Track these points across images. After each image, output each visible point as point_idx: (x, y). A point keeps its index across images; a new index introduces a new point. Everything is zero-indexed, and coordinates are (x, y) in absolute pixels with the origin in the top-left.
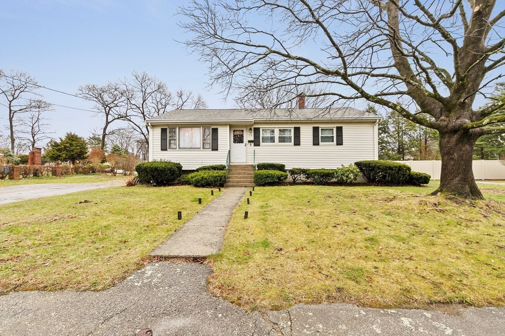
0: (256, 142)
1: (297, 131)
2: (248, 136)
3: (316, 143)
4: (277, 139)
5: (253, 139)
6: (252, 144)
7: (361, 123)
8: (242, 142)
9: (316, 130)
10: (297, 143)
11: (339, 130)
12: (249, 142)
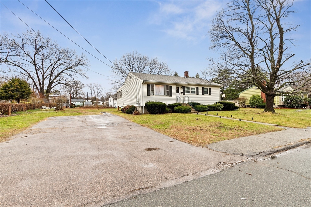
0: (184, 93)
1: (197, 88)
2: (181, 90)
3: (203, 94)
4: (190, 92)
5: (182, 92)
6: (182, 94)
7: (216, 87)
8: (179, 93)
9: (203, 89)
10: (198, 94)
11: (210, 89)
12: (181, 92)
